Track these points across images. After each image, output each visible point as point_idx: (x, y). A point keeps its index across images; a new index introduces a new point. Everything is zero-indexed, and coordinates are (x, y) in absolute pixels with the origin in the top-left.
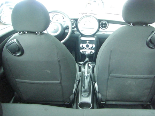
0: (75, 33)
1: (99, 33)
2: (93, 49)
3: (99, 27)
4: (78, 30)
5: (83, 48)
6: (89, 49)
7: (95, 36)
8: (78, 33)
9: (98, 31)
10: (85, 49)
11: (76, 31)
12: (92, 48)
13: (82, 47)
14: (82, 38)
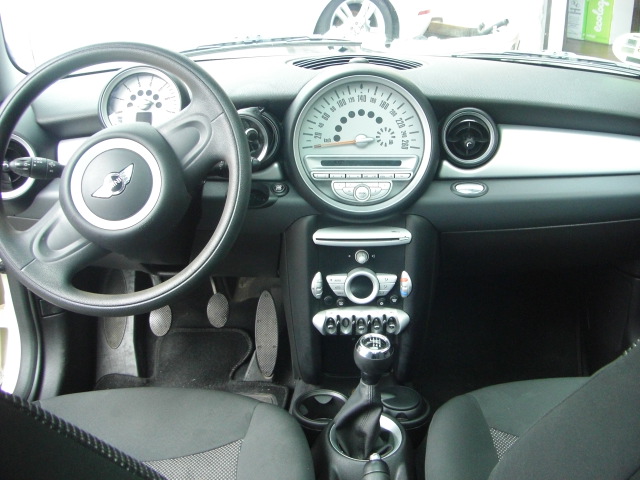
0: (273, 203)
1: (440, 195)
2: (398, 305)
3: (439, 155)
4: (290, 177)
5: (330, 299)
6: (374, 303)
7: (413, 219)
8: (292, 199)
9: (433, 176)
10: (348, 303)
11: (279, 187)
12: (394, 300)
13: (323, 296)
14: (323, 236)
